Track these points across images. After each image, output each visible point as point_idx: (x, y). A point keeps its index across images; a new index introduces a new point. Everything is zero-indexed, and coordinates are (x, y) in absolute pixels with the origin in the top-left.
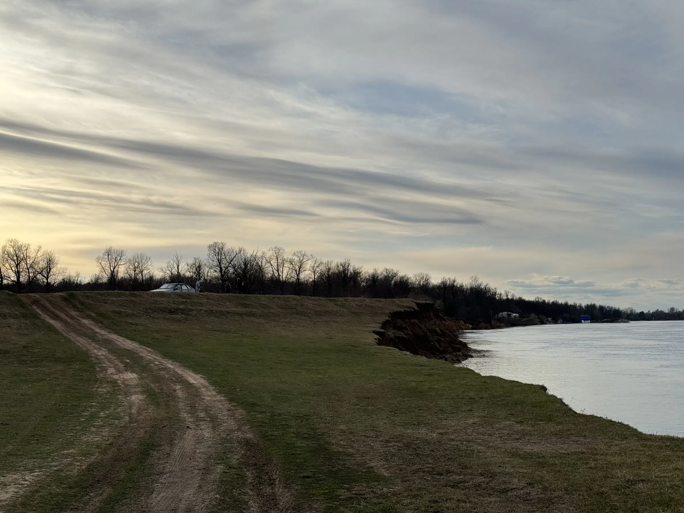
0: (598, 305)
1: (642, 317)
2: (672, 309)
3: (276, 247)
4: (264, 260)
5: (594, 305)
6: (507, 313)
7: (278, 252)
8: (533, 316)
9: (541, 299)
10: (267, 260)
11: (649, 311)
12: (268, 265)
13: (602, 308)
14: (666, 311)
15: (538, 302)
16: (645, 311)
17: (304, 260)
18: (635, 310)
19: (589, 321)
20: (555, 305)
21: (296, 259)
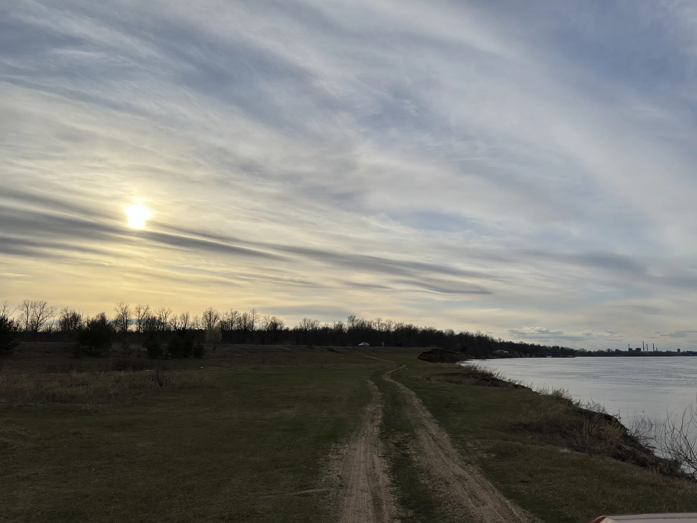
0: (560, 347)
1: (590, 354)
2: (609, 350)
3: (378, 318)
4: (372, 324)
5: (558, 347)
6: (500, 350)
7: (379, 320)
8: (516, 352)
9: (523, 342)
10: (374, 324)
11: (594, 351)
12: (374, 326)
13: (562, 348)
14: (605, 351)
15: (522, 344)
16: (592, 351)
17: (391, 324)
18: (586, 350)
19: (551, 356)
20: (532, 346)
21: (387, 323)
